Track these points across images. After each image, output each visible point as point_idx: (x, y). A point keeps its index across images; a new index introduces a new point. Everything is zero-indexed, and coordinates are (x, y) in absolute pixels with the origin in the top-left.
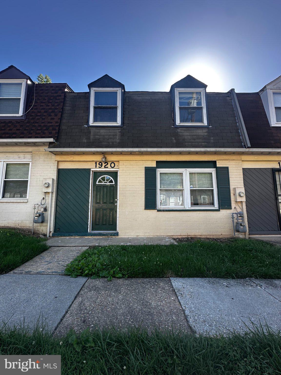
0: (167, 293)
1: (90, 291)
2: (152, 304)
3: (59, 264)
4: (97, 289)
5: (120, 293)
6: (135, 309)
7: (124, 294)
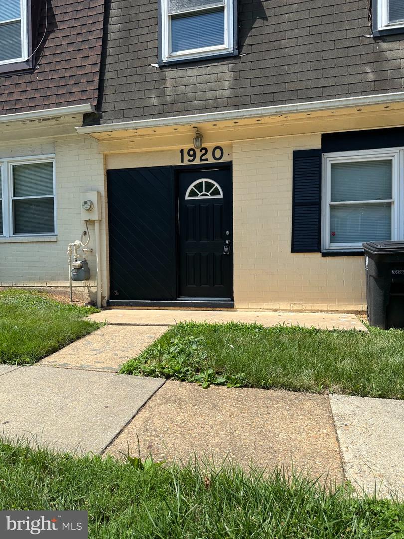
0: (316, 421)
1: (166, 402)
2: (280, 436)
3: (116, 355)
4: (178, 401)
5: (220, 411)
6: (244, 439)
7: (228, 414)
